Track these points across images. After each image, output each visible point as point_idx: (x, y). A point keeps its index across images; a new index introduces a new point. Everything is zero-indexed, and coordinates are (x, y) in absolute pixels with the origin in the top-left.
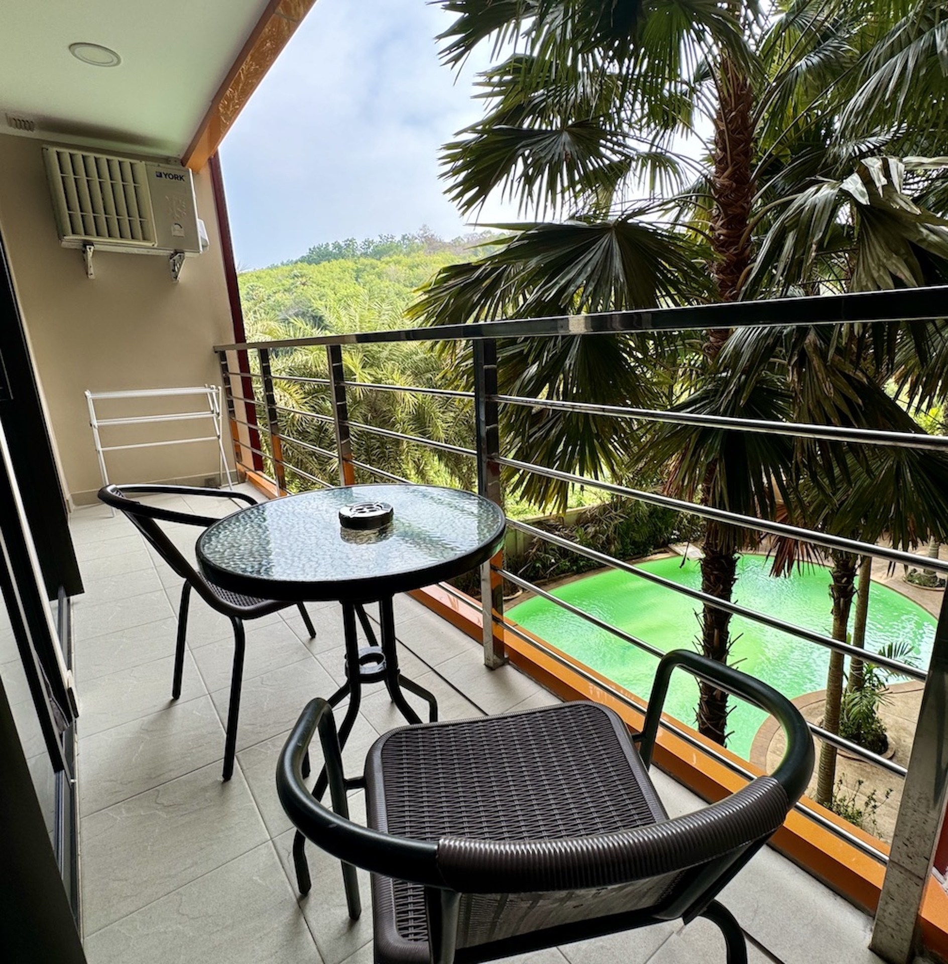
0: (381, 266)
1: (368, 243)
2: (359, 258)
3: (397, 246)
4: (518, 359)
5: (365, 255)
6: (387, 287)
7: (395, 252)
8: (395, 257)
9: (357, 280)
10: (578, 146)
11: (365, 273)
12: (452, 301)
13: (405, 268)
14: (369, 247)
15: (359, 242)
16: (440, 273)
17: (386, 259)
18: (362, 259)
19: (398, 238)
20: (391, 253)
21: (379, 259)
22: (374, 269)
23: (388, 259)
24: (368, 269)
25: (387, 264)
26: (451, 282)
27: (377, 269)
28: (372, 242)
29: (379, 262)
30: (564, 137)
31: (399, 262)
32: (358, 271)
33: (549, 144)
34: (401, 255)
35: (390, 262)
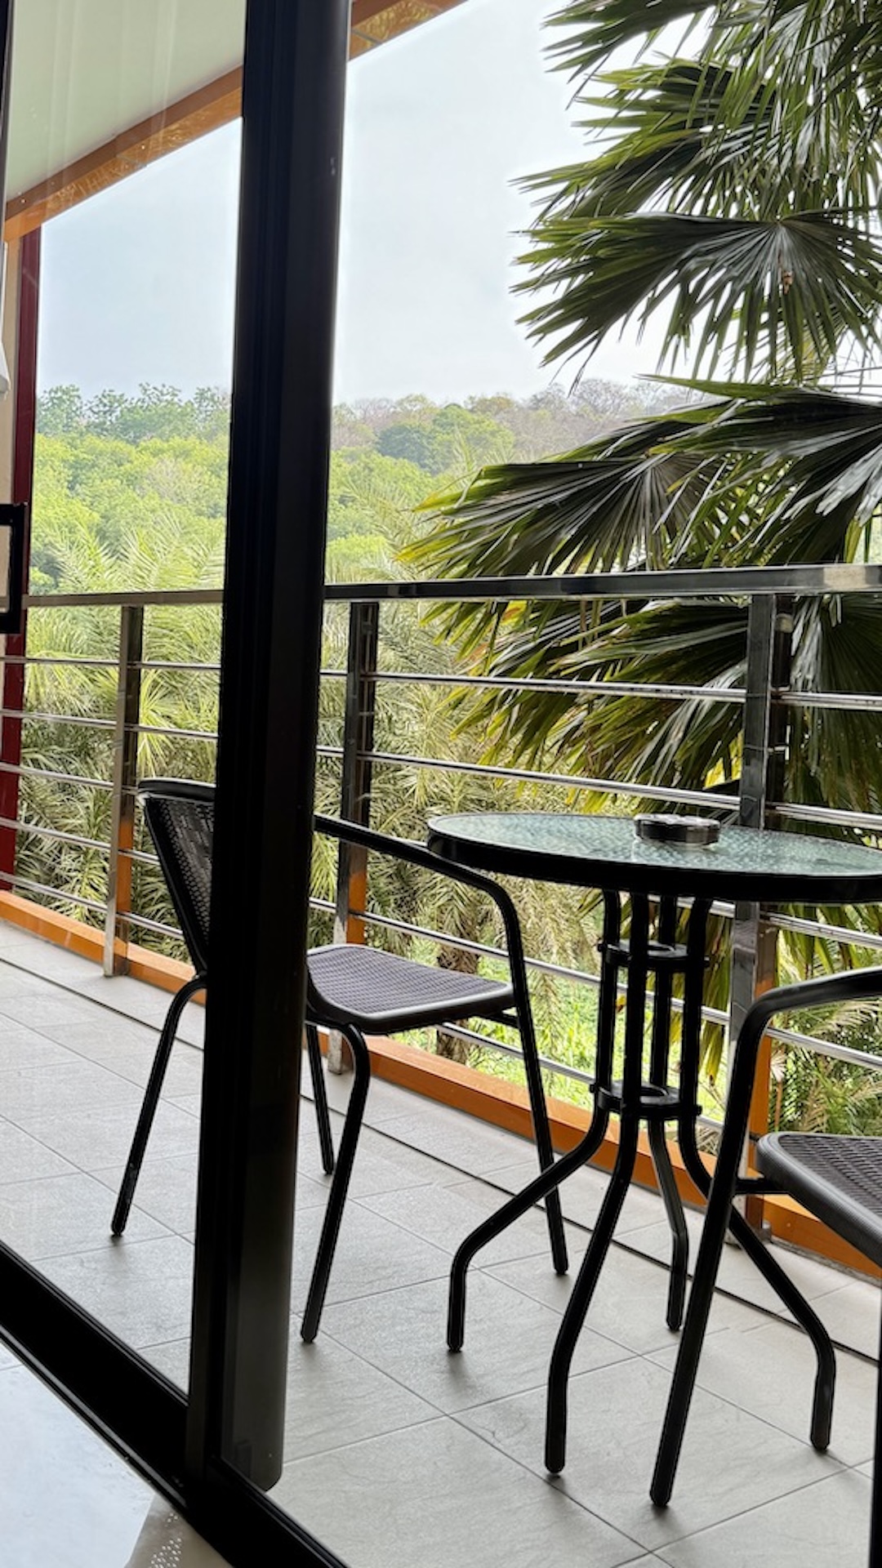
0: (138, 458)
1: (109, 402)
2: (81, 434)
3: (183, 415)
4: (682, 663)
5: (100, 429)
6: (153, 511)
7: (176, 428)
8: (176, 441)
9: (71, 488)
10: (809, 259)
11: (95, 474)
12: (515, 537)
13: (199, 468)
14: (111, 412)
15: (88, 396)
16: (479, 478)
17: (151, 442)
18: (92, 440)
19: (187, 396)
20: (167, 429)
21: (134, 442)
22: (120, 465)
23: (158, 443)
24: (103, 462)
25: (155, 455)
26: (502, 498)
27: (128, 466)
28: (121, 400)
29: (132, 448)
30: (779, 238)
31: (186, 454)
32: (77, 465)
33: (750, 250)
34: (193, 438)
35: (162, 451)
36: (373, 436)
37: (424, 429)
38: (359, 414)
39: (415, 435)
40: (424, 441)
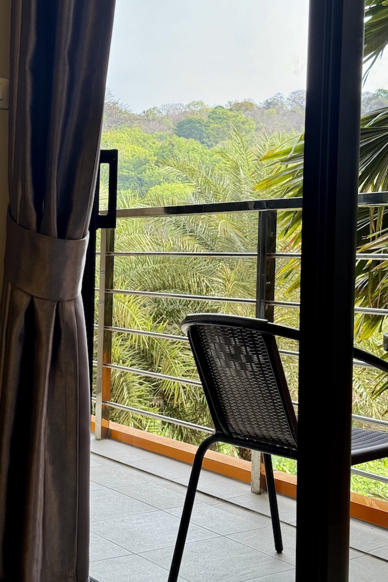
36: (172, 126)
37: (203, 120)
38: (164, 113)
39: (198, 125)
40: (203, 128)
